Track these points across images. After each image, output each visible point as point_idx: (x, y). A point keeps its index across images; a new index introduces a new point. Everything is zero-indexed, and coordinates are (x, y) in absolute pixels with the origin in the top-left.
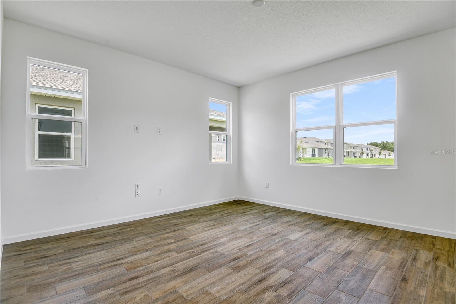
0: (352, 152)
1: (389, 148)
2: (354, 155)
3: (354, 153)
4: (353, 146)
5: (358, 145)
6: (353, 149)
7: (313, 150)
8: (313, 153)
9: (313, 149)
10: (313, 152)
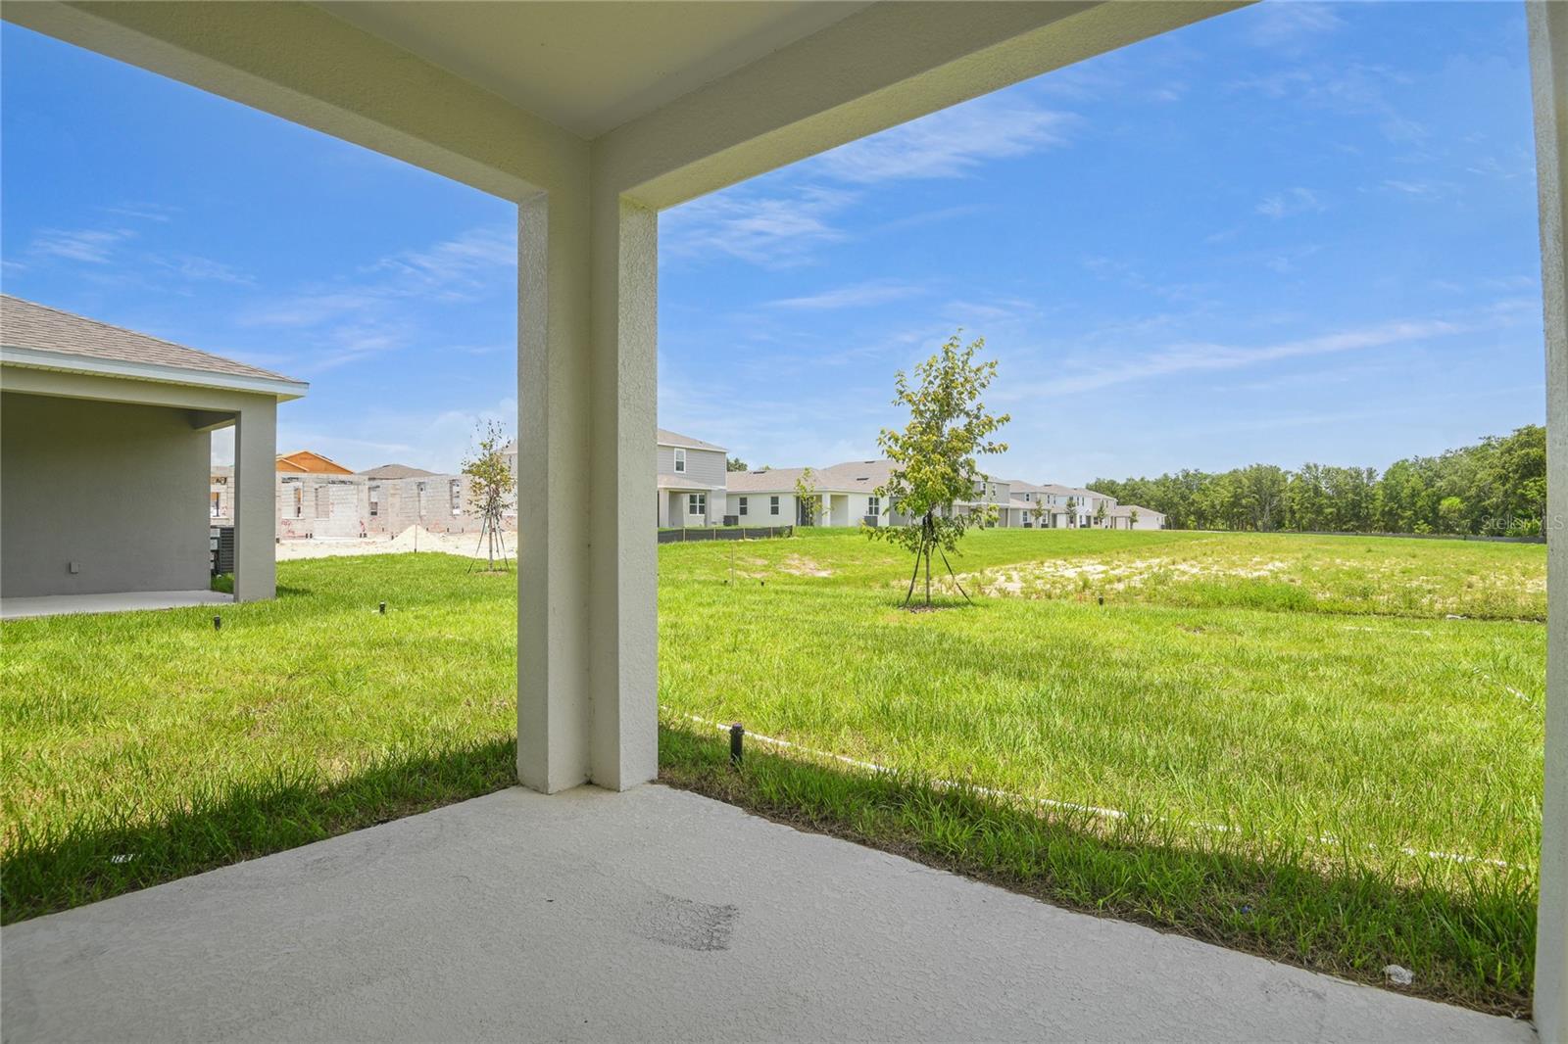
0: (1018, 509)
1: (1148, 498)
2: (1025, 519)
3: (1025, 514)
4: (1027, 491)
5: (1047, 490)
6: (1028, 500)
7: (871, 503)
8: (871, 512)
9: (871, 499)
10: (871, 509)
